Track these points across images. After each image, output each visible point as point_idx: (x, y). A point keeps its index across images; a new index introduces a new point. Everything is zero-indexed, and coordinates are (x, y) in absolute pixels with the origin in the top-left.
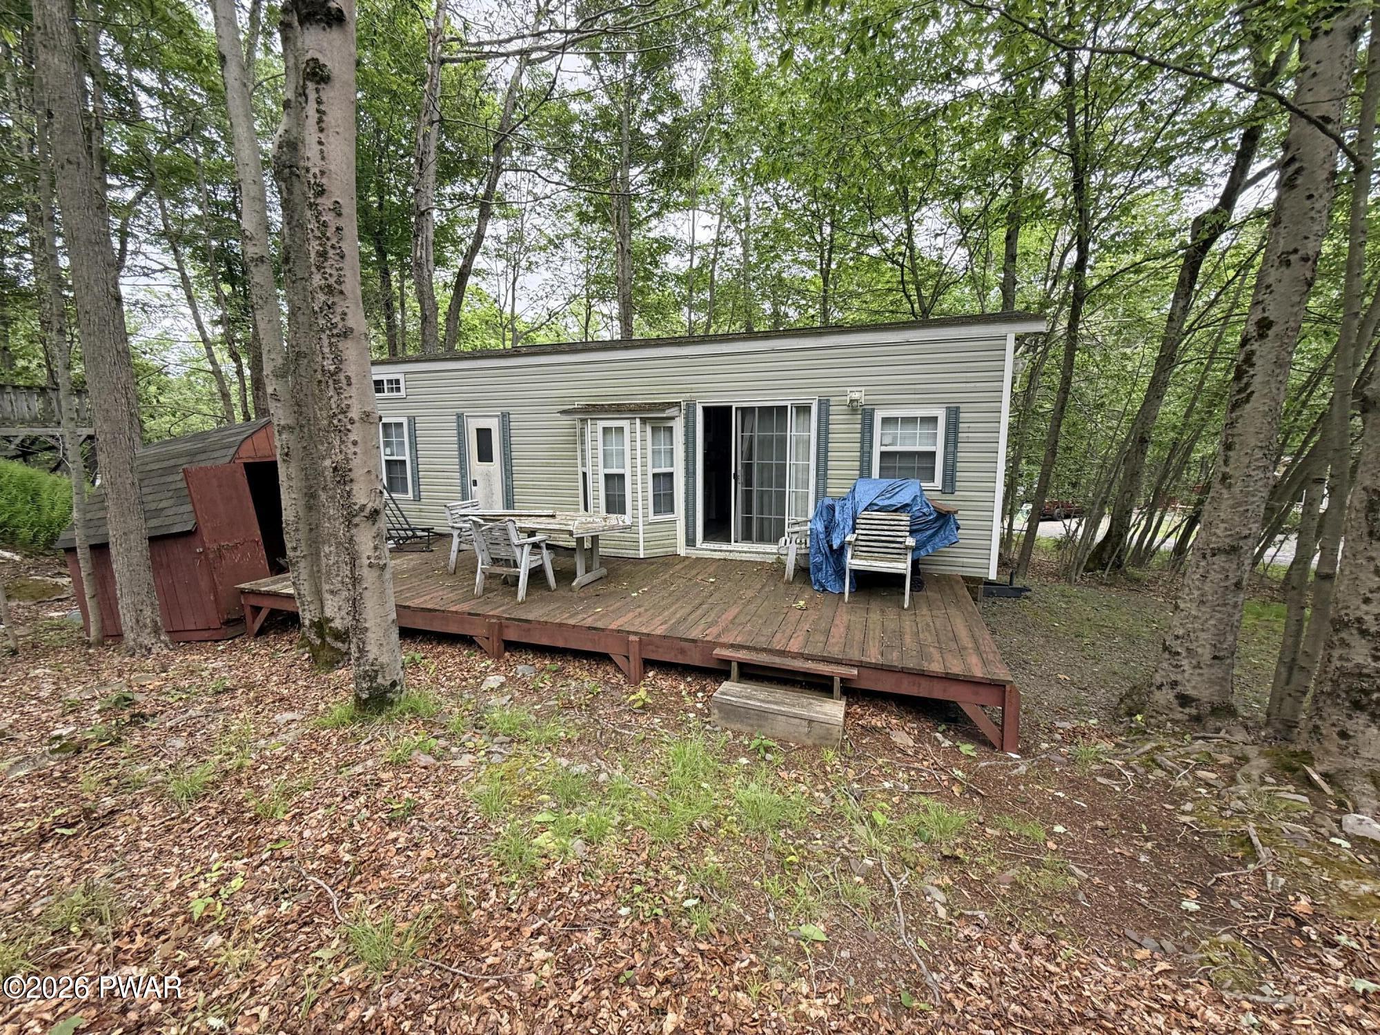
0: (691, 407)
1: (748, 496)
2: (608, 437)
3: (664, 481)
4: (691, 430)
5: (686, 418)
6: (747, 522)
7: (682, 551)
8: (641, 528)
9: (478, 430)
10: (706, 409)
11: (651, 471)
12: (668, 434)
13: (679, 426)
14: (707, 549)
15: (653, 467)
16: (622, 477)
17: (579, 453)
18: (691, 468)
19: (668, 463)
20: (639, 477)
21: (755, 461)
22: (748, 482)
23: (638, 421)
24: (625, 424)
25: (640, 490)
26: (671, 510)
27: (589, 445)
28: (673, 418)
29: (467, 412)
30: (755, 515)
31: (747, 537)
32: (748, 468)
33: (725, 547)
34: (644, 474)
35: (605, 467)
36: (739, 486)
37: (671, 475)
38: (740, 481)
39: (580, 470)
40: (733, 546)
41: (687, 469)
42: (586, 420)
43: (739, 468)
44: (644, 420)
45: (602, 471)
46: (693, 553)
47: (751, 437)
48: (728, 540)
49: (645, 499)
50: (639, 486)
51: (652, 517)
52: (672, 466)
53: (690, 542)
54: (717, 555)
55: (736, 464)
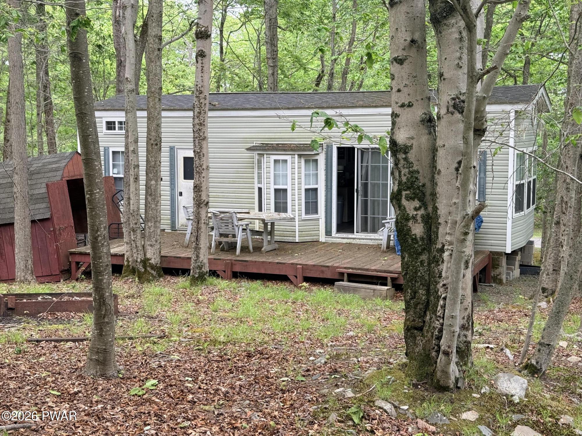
0: (329, 148)
1: (365, 203)
2: (277, 165)
3: (312, 193)
4: (329, 161)
5: (327, 154)
6: (365, 221)
7: (323, 238)
8: (297, 223)
9: (185, 158)
10: (339, 149)
11: (304, 187)
12: (314, 164)
13: (321, 159)
14: (338, 238)
15: (305, 185)
16: (285, 190)
17: (256, 176)
18: (329, 184)
19: (315, 182)
20: (296, 191)
21: (369, 181)
22: (365, 194)
23: (296, 156)
24: (288, 158)
25: (297, 199)
26: (316, 212)
27: (264, 171)
28: (318, 154)
29: (177, 145)
30: (369, 216)
31: (364, 229)
32: (365, 186)
33: (350, 236)
34: (299, 189)
35: (275, 184)
36: (360, 197)
37: (316, 190)
38: (359, 194)
39: (257, 186)
40: (355, 235)
41: (327, 186)
42: (263, 155)
43: (360, 186)
44: (300, 156)
45: (273, 187)
46: (330, 240)
47: (367, 166)
48: (353, 232)
49: (300, 205)
50: (296, 197)
51: (304, 216)
52: (317, 184)
53: (328, 233)
54: (345, 241)
55: (358, 183)
